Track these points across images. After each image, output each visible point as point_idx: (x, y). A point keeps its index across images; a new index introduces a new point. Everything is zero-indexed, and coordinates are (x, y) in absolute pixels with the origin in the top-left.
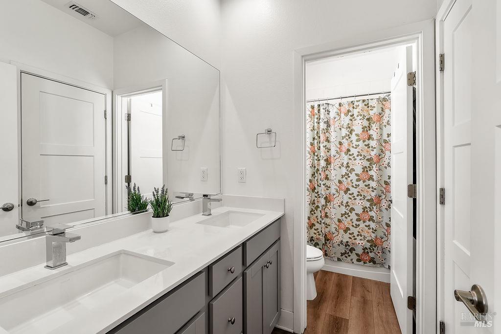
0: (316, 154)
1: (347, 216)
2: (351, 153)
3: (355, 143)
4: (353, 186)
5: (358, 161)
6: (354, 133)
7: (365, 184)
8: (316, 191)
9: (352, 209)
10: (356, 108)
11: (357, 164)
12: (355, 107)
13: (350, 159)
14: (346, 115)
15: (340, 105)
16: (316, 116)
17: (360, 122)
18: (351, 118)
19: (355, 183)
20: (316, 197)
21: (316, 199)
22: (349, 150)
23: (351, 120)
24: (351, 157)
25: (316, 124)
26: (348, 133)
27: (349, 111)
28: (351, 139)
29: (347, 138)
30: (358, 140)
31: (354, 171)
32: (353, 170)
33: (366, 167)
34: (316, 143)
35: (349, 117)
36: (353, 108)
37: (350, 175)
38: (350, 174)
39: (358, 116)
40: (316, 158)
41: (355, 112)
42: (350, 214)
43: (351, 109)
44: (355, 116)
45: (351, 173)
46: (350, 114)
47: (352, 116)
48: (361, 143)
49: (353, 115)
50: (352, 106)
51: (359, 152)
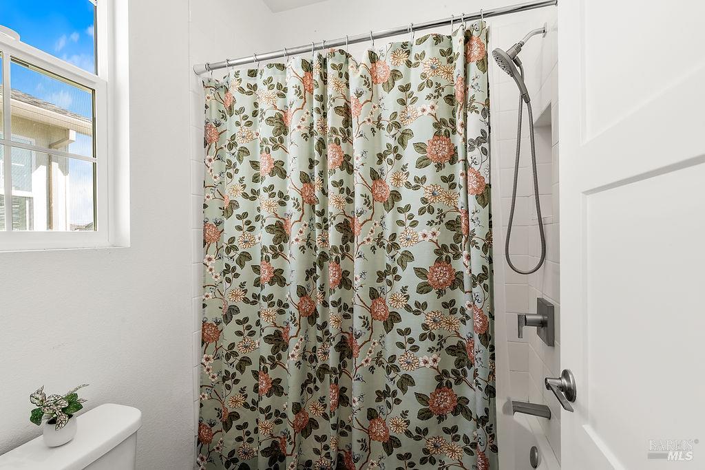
0: (317, 208)
1: (390, 400)
2: (402, 204)
3: (414, 172)
4: (408, 308)
5: (422, 229)
6: (410, 143)
7: (443, 299)
8: (319, 321)
9: (407, 381)
10: (416, 65)
11: (421, 238)
12: (413, 61)
13: (401, 223)
14: (389, 87)
15: (373, 57)
16: (316, 92)
17: (427, 105)
18: (402, 95)
19: (415, 297)
20: (320, 340)
21: (319, 345)
22: (396, 196)
23: (402, 102)
24: (402, 217)
25: (316, 117)
26: (393, 143)
27: (395, 74)
28: (404, 161)
29: (391, 157)
30: (422, 164)
31: (412, 259)
32: (408, 256)
33: (444, 247)
34: (316, 175)
35: (396, 93)
36: (409, 64)
37: (400, 272)
38: (399, 268)
39: (420, 88)
40: (317, 219)
41: (414, 77)
42: (400, 395)
43: (402, 68)
44: (414, 88)
45: (404, 267)
46: (399, 83)
47: (405, 89)
48: (429, 172)
49: (408, 86)
50: (404, 57)
51: (424, 200)
